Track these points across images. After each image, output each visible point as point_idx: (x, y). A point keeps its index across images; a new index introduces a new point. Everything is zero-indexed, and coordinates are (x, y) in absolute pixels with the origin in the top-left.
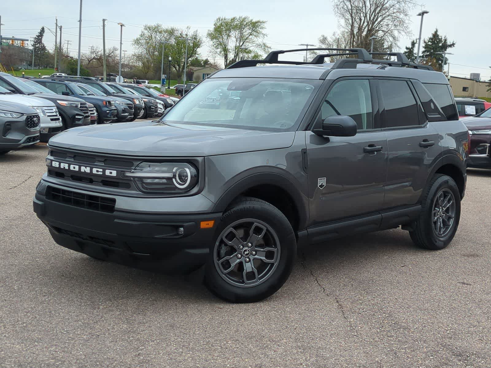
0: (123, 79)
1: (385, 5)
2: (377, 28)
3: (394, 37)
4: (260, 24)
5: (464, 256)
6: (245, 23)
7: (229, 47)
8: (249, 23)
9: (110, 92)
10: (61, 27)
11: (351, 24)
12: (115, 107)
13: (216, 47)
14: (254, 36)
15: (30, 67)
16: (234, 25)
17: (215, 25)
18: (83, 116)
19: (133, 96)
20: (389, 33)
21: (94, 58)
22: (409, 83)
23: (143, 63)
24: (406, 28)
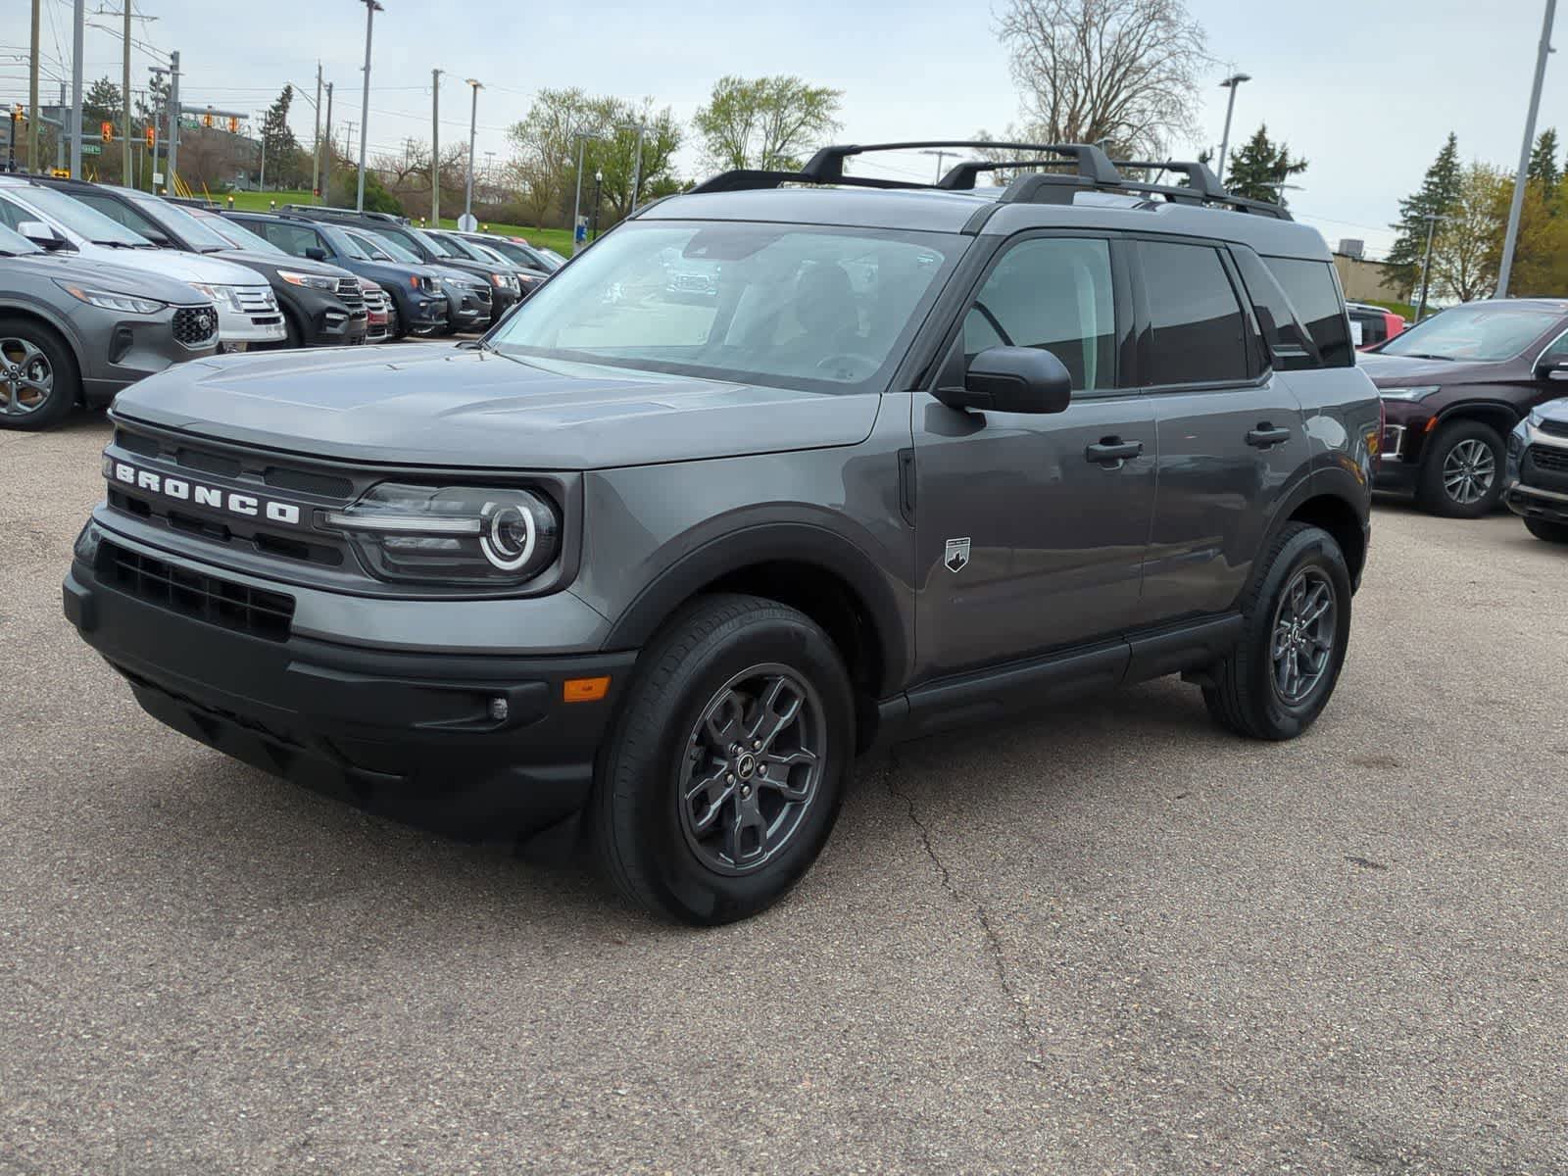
0: (476, 222)
1: (1140, 60)
2: (1117, 119)
3: (1157, 141)
4: (826, 97)
5: (1357, 762)
6: (789, 94)
7: (748, 154)
8: (800, 95)
9: (434, 253)
10: (331, 86)
11: (1052, 105)
12: (443, 292)
13: (715, 151)
14: (809, 128)
15: (255, 185)
16: (760, 98)
17: (714, 95)
18: (347, 313)
19: (494, 267)
20: (1144, 132)
21: (413, 169)
22: (1224, 253)
23: (535, 186)
24: (1188, 120)
